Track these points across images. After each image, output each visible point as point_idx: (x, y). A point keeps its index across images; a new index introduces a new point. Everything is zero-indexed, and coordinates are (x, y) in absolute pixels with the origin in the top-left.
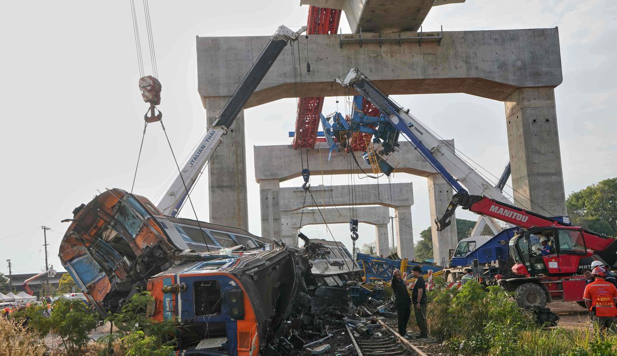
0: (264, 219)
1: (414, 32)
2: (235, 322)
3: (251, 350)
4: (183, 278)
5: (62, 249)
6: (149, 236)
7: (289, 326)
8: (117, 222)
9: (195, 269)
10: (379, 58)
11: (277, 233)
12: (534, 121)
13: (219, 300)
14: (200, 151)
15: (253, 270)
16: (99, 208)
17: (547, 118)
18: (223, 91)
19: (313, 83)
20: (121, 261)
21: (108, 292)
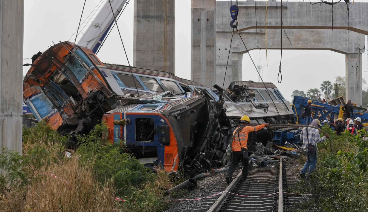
2: (163, 147)
3: (173, 165)
4: (128, 115)
6: (93, 82)
8: (67, 69)
9: (136, 109)
11: (211, 63)
13: (153, 131)
16: (53, 56)
20: (68, 100)
21: (61, 125)
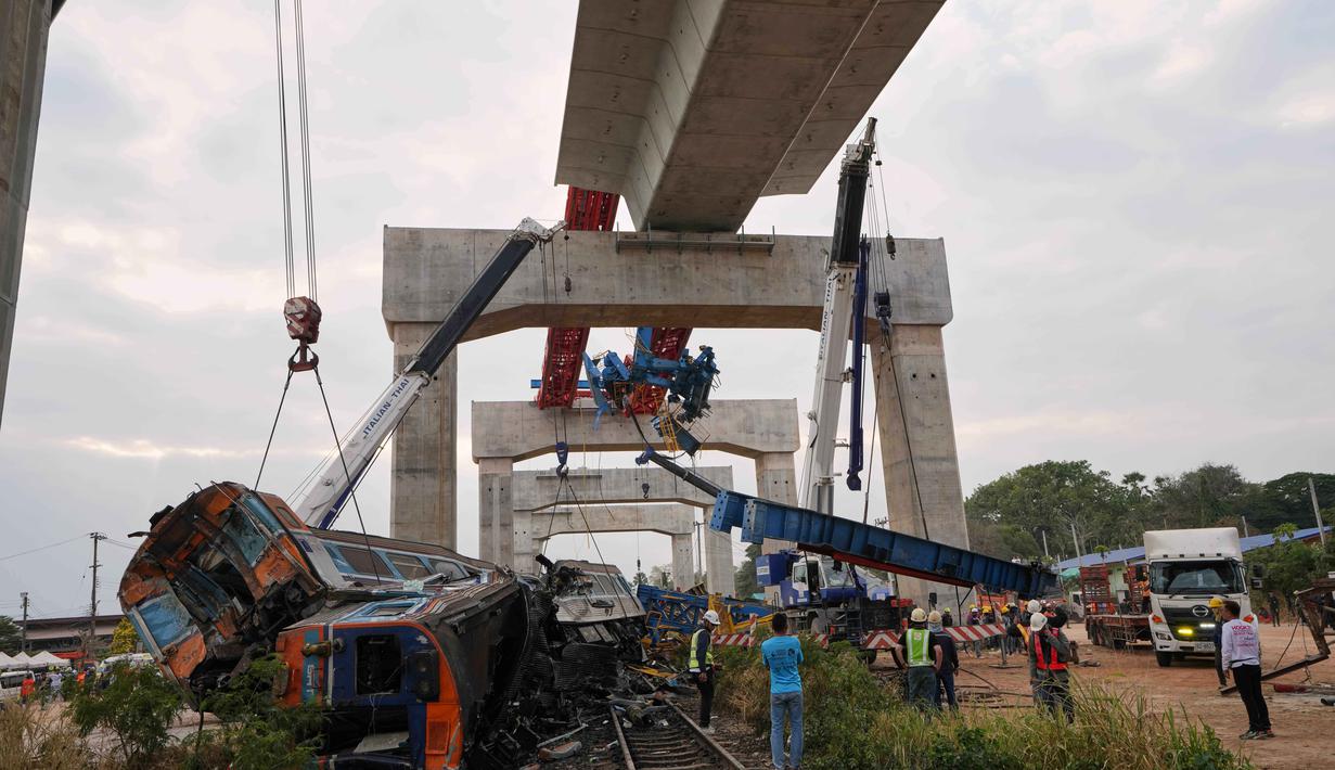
0: (486, 524)
1: (731, 235)
2: (424, 706)
3: (447, 753)
4: (339, 631)
5: (125, 583)
6: (278, 565)
7: (517, 712)
8: (226, 539)
9: (359, 614)
10: (678, 270)
11: (507, 549)
12: (914, 376)
13: (398, 668)
14: (382, 412)
15: (455, 619)
16: (197, 514)
17: (933, 372)
18: (423, 314)
19: (572, 305)
20: (228, 605)
21: (201, 660)
